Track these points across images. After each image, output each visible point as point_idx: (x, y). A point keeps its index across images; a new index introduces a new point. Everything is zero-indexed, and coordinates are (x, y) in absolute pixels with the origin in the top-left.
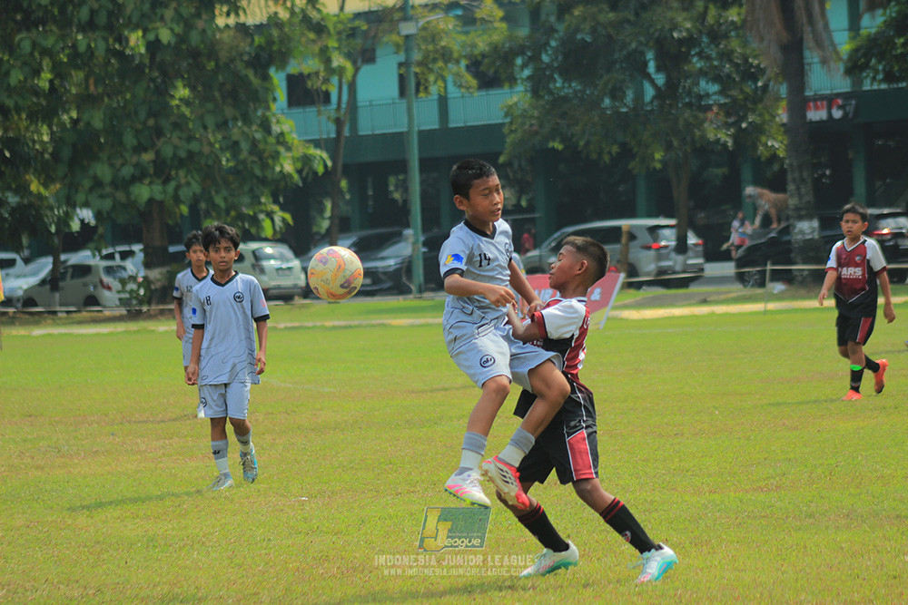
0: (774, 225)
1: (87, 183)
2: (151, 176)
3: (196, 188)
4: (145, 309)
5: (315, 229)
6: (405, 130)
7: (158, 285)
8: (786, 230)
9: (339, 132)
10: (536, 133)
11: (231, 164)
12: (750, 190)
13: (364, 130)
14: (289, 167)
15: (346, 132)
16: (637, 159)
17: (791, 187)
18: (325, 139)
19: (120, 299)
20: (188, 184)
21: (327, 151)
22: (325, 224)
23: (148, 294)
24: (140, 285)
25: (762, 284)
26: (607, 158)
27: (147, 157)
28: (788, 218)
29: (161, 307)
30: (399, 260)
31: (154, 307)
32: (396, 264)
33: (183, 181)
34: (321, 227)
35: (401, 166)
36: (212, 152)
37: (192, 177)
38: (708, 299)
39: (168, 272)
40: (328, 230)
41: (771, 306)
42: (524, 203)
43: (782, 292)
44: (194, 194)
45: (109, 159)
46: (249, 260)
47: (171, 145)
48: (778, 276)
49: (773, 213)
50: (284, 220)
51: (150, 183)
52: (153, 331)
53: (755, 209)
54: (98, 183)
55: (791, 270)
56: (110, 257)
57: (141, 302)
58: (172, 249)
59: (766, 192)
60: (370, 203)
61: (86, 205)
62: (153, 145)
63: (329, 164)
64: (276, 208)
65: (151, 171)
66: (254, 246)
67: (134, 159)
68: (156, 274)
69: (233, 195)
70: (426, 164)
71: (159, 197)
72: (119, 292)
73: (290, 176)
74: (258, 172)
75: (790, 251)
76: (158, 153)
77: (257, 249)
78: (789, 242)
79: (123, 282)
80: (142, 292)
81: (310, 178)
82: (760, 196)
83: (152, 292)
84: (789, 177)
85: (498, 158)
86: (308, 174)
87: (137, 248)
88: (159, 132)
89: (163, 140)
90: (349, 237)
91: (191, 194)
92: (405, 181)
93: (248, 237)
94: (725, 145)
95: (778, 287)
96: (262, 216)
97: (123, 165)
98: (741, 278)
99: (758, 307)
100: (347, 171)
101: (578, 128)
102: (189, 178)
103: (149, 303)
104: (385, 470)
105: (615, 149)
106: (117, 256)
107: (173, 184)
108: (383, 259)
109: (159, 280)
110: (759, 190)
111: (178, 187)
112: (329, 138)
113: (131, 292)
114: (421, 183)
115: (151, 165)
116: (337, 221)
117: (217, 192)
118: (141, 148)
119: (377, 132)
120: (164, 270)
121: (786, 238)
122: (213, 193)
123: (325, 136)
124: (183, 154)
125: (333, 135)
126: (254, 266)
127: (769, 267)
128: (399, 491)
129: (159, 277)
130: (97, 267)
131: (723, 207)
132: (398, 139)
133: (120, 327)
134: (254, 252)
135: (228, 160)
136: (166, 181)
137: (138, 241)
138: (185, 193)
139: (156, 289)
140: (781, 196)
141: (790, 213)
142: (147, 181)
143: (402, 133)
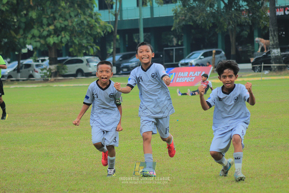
0: (265, 51)
1: (30, 36)
2: (53, 34)
3: (68, 38)
4: (50, 79)
5: (108, 52)
6: (138, 18)
7: (54, 71)
8: (269, 53)
9: (116, 19)
10: (184, 20)
11: (79, 29)
12: (257, 39)
13: (125, 18)
14: (99, 30)
15: (119, 19)
16: (219, 28)
17: (271, 38)
18: (111, 21)
19: (41, 76)
20: (65, 36)
21: (112, 25)
22: (112, 50)
23: (50, 74)
24: (48, 71)
25: (260, 71)
26: (208, 28)
27: (52, 28)
28: (270, 49)
29: (55, 78)
30: (136, 63)
31: (52, 79)
32: (135, 64)
33: (63, 36)
34: (109, 51)
35: (137, 31)
36: (72, 25)
37: (67, 34)
38: (242, 76)
39: (57, 66)
40: (112, 52)
41: (264, 78)
42: (180, 43)
43: (267, 74)
44: (68, 40)
45: (37, 28)
46: (85, 62)
47: (59, 23)
48: (266, 68)
49: (265, 47)
50: (97, 49)
51: (53, 37)
52: (52, 86)
53: (259, 45)
54: (34, 36)
55: (270, 66)
56: (38, 61)
57: (48, 77)
58: (59, 59)
59: (263, 40)
60: (127, 43)
61: (30, 44)
62: (53, 23)
63: (113, 29)
64: (94, 45)
65: (53, 32)
66: (87, 57)
67: (47, 29)
68: (53, 67)
69: (80, 40)
70: (146, 30)
71: (56, 42)
72: (40, 73)
73: (100, 33)
74: (89, 32)
75: (270, 60)
76: (55, 26)
77: (88, 59)
78: (270, 57)
79: (42, 70)
80: (48, 73)
81: (107, 34)
82: (261, 41)
83: (52, 73)
84: (270, 34)
85: (171, 28)
86: (106, 32)
87: (47, 58)
88: (54, 18)
89: (56, 21)
90: (119, 55)
91: (66, 40)
92: (139, 36)
93: (85, 54)
94: (248, 23)
95: (266, 72)
96: (89, 47)
97: (43, 31)
98: (254, 69)
99: (259, 78)
100: (119, 32)
101: (198, 18)
102: (66, 35)
103: (51, 77)
104: (128, 131)
105: (211, 25)
106: (40, 61)
107: (60, 37)
108: (131, 62)
109: (54, 69)
110: (260, 39)
111: (62, 38)
112: (112, 21)
113: (45, 73)
114: (144, 37)
115: (53, 30)
116: (115, 49)
117: (75, 39)
118: (49, 25)
119: (129, 19)
120: (56, 66)
121: (269, 55)
122: (74, 39)
123: (111, 20)
124: (63, 26)
125: (114, 20)
126: (87, 65)
127: (263, 65)
128: (132, 138)
129: (54, 68)
130: (33, 65)
131: (248, 45)
132: (136, 21)
133: (40, 85)
134: (87, 60)
135: (78, 28)
136: (58, 36)
137: (47, 56)
138: (64, 40)
139: (53, 72)
140: (268, 41)
141: (270, 46)
142: (52, 36)
143: (137, 19)
